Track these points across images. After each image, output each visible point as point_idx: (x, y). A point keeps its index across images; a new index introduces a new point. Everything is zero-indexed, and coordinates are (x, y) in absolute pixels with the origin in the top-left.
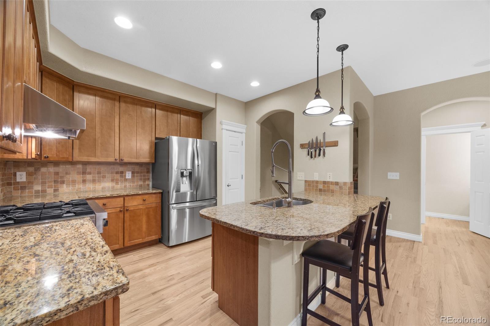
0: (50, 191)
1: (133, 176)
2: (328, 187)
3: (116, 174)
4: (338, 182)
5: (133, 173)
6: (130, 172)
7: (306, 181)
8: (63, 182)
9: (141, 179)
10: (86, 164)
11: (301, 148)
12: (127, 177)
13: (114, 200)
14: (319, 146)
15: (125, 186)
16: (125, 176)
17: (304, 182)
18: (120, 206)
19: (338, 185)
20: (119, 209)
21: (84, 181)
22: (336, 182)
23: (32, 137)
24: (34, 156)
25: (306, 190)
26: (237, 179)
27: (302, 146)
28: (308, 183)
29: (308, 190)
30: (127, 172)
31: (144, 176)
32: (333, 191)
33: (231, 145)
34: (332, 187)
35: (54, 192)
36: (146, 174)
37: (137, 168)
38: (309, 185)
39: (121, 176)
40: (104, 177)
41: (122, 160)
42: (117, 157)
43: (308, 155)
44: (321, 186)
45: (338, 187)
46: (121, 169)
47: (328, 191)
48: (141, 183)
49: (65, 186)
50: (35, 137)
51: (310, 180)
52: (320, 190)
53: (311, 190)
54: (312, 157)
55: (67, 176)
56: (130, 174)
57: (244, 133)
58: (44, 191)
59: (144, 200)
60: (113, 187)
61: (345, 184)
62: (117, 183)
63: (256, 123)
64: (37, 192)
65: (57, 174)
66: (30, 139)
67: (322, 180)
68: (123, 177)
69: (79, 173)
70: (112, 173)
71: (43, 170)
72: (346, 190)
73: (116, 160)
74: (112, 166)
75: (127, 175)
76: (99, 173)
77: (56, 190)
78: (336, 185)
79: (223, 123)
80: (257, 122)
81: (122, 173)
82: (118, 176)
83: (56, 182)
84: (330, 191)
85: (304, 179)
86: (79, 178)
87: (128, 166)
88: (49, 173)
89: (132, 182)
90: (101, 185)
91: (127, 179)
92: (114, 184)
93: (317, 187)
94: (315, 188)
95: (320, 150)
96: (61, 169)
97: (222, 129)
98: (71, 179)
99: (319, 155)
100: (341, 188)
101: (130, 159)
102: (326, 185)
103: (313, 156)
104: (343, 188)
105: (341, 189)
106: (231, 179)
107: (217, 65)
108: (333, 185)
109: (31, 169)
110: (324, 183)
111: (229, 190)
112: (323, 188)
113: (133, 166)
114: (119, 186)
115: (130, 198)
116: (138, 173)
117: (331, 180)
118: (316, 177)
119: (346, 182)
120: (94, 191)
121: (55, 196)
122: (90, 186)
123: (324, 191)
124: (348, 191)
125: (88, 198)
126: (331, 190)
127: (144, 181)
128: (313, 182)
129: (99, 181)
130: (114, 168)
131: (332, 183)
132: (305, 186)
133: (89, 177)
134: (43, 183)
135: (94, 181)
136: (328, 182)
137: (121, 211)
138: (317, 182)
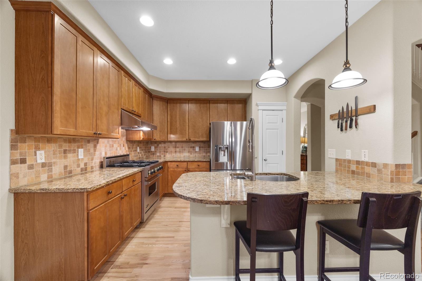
0: (162, 156)
1: (200, 150)
2: (363, 168)
3: (191, 148)
4: (375, 164)
5: (200, 147)
6: (198, 147)
7: (337, 160)
8: (167, 152)
9: (204, 152)
10: (176, 142)
11: (332, 120)
12: (196, 150)
13: (182, 163)
14: (350, 115)
15: (195, 156)
16: (195, 149)
17: (335, 160)
18: (185, 167)
19: (375, 167)
20: (184, 169)
21: (176, 152)
22: (372, 163)
23: (141, 130)
24: (142, 139)
25: (337, 171)
26: (277, 154)
27: (332, 117)
28: (340, 162)
29: (339, 170)
30: (196, 147)
31: (206, 150)
32: (368, 175)
33: (268, 123)
34: (368, 169)
35: (164, 157)
36: (208, 148)
37: (202, 145)
38: (340, 165)
39: (193, 150)
40: (185, 150)
41: (190, 139)
42: (187, 138)
43: (338, 127)
44: (353, 167)
45: (375, 170)
46: (193, 145)
47: (363, 174)
48: (204, 154)
49: (168, 154)
50: (142, 130)
51: (341, 158)
52: (353, 172)
53: (342, 171)
54: (342, 130)
55: (169, 149)
56: (198, 149)
57: (284, 110)
58: (160, 156)
59: (198, 165)
60: (189, 156)
61: (385, 165)
62: (191, 154)
63: (293, 99)
64: (158, 156)
65: (165, 147)
66: (140, 131)
67: (355, 160)
68: (194, 150)
69: (173, 147)
70: (189, 147)
71: (160, 145)
72: (388, 175)
73: (187, 139)
74: (188, 143)
75: (196, 149)
76: (182, 147)
77: (164, 156)
78: (372, 166)
79: (258, 104)
80: (296, 97)
81: (194, 147)
82: (191, 149)
83: (164, 152)
84: (364, 175)
85: (335, 157)
86: (173, 150)
87: (197, 143)
88: (162, 147)
89: (199, 153)
90: (183, 155)
91: (196, 151)
92: (190, 154)
93: (349, 168)
94: (347, 169)
95: (352, 120)
96: (166, 145)
97: (258, 110)
98: (170, 151)
99: (351, 127)
100: (379, 171)
101: (194, 139)
102: (360, 166)
103: (344, 128)
104: (383, 172)
105: (379, 173)
106: (268, 154)
107: (232, 61)
108: (369, 166)
109: (156, 145)
110: (358, 163)
111: (267, 164)
112: (356, 169)
113: (200, 143)
114: (192, 155)
115: (191, 163)
116: (202, 147)
117: (366, 159)
118: (348, 155)
119: (386, 164)
120: (180, 158)
121: (164, 159)
122: (178, 155)
123: (358, 174)
124: (390, 177)
125: (170, 161)
126: (367, 173)
127: (207, 153)
128: (345, 160)
129: (182, 152)
130: (189, 145)
131: (367, 164)
132: (336, 166)
133: (178, 149)
134: (160, 152)
135: (180, 152)
136: (363, 162)
137: (185, 170)
138: (349, 161)
